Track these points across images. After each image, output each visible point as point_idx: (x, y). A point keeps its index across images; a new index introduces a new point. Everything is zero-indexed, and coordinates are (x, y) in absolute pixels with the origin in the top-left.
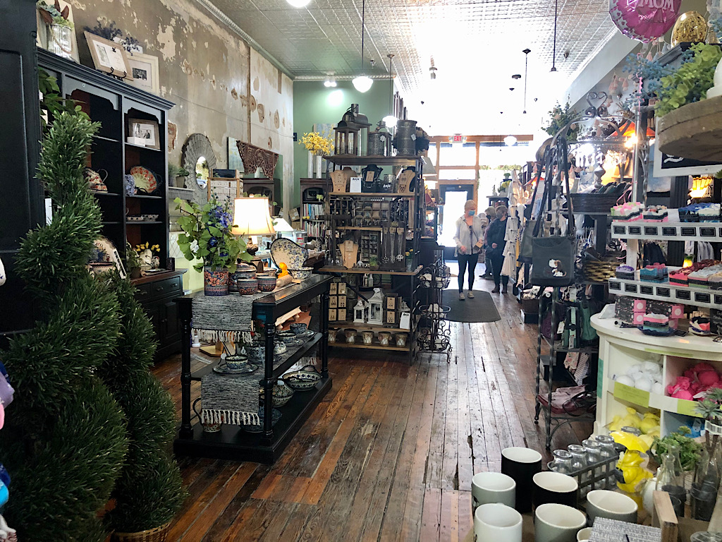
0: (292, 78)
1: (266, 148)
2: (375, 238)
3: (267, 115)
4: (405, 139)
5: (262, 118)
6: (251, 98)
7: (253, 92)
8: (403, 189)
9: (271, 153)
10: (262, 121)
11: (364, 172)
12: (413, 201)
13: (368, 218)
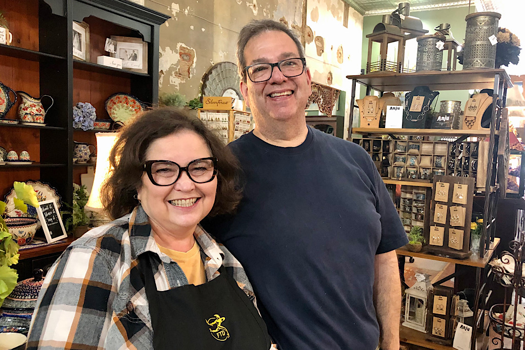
0: (362, 14)
1: (324, 82)
2: (421, 198)
3: (327, 48)
4: (478, 43)
5: (321, 51)
6: (308, 30)
7: (309, 23)
8: (470, 123)
9: (331, 89)
10: (320, 55)
11: (409, 98)
12: (487, 144)
13: (413, 166)
